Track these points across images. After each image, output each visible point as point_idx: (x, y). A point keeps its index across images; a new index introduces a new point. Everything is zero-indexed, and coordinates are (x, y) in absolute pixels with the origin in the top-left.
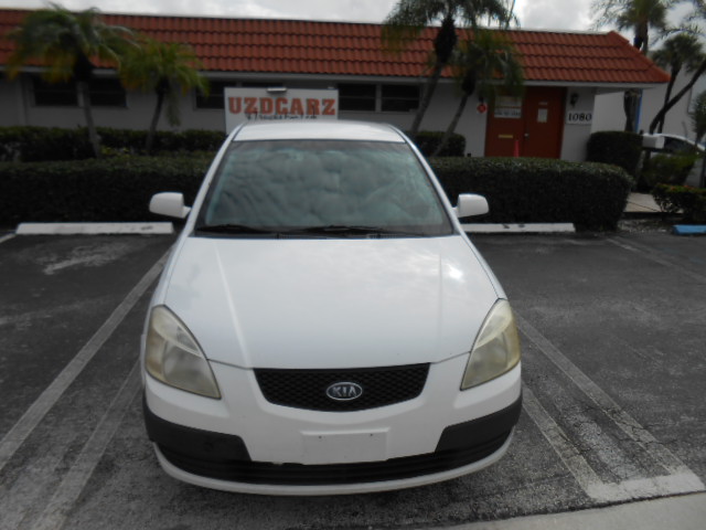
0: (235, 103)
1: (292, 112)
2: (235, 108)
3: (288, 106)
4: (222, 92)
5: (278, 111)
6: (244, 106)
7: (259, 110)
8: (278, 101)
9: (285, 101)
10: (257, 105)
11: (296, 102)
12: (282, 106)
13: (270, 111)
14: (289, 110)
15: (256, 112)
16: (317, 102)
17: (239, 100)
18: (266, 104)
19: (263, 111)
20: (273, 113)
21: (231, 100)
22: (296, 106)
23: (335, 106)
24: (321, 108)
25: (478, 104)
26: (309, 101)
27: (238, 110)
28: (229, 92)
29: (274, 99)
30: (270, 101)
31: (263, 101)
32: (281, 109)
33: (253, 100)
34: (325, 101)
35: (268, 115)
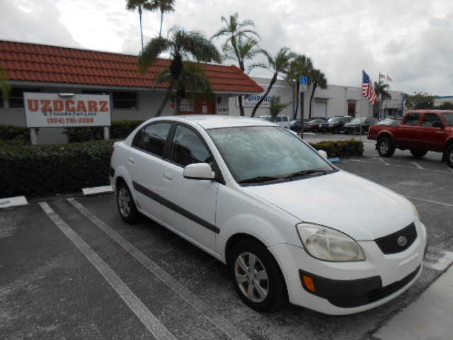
0: (33, 104)
1: (79, 109)
2: (34, 107)
3: (75, 106)
4: (22, 96)
5: (68, 109)
6: (41, 106)
7: (53, 108)
8: (67, 103)
9: (73, 103)
10: (52, 105)
11: (81, 103)
12: (71, 106)
13: (62, 109)
14: (76, 109)
15: (51, 111)
16: (95, 103)
17: (36, 102)
18: (59, 104)
19: (56, 109)
20: (64, 111)
21: (30, 102)
22: (81, 106)
23: (108, 106)
24: (99, 107)
25: (171, 103)
26: (90, 103)
27: (36, 109)
28: (28, 96)
29: (64, 101)
30: (61, 103)
31: (55, 102)
32: (70, 108)
33: (48, 102)
34: (101, 103)
35: (61, 112)
